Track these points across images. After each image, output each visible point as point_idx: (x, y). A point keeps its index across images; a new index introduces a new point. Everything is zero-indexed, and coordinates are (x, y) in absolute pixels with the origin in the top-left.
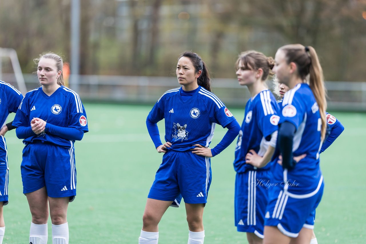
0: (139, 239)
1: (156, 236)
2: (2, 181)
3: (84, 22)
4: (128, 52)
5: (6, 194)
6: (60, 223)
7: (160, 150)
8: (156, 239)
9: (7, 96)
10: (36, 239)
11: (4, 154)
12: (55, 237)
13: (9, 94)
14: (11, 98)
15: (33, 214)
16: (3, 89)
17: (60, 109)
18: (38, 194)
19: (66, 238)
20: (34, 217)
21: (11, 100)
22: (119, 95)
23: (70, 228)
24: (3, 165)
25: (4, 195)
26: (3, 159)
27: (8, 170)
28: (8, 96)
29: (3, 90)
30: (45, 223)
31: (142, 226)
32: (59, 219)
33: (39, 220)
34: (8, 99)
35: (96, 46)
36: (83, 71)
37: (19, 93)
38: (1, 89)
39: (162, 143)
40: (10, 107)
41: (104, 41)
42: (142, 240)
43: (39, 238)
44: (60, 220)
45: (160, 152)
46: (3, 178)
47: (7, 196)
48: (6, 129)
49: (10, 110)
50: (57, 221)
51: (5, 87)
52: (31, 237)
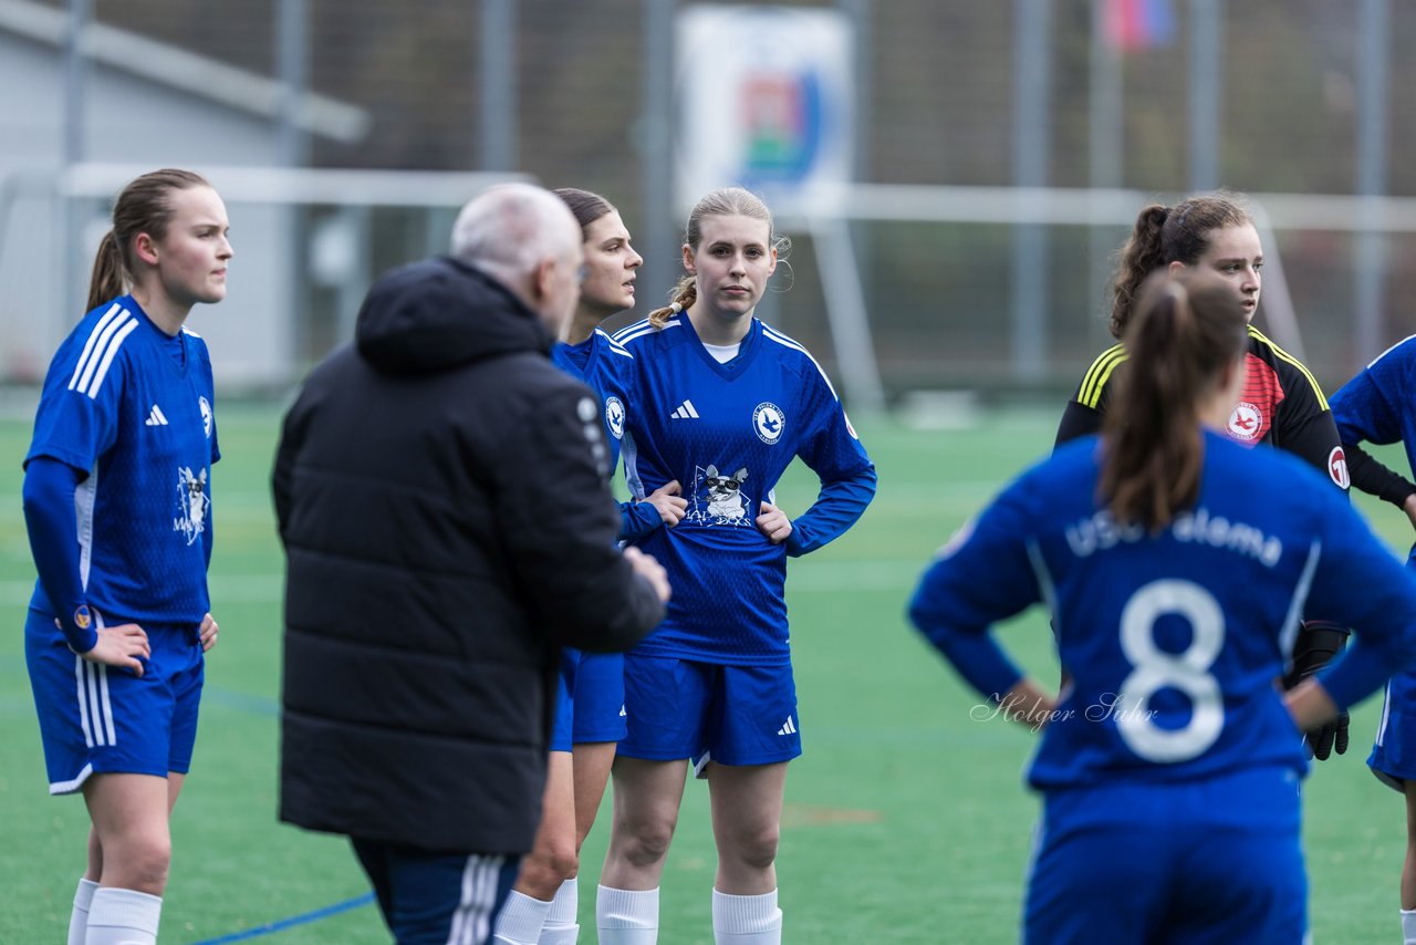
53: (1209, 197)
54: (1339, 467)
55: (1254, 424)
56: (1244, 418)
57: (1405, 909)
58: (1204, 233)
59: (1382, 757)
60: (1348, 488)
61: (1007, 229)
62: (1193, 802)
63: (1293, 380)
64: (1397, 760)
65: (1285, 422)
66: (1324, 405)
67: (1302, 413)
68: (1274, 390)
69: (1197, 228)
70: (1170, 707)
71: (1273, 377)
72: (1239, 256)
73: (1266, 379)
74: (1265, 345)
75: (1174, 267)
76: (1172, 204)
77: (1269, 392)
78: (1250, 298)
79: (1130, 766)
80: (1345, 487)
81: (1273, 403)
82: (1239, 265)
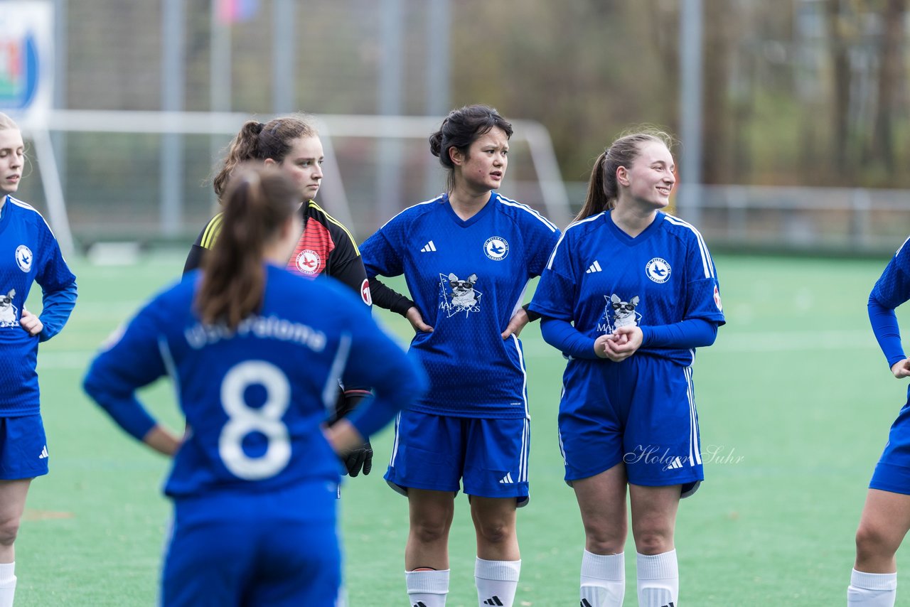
0: (848, 591)
1: (890, 582)
2: (514, 447)
3: (714, 52)
4: (824, 129)
5: (524, 480)
6: (657, 551)
7: (900, 371)
8: (891, 591)
9: (522, 235)
10: (597, 592)
11: (518, 381)
12: (646, 585)
13: (527, 231)
14: (533, 239)
15: (589, 529)
16: (514, 218)
17: (666, 269)
18: (606, 481)
19: (671, 589)
20: (592, 538)
21: (533, 245)
22: (800, 234)
23: (683, 563)
24: (517, 408)
25: (519, 481)
26: (516, 392)
27: (529, 420)
28: (526, 235)
29: (514, 221)
30: (619, 552)
31: (854, 558)
32: (656, 540)
33: (606, 545)
34: (525, 243)
35: (744, 113)
36: (710, 173)
37: (552, 227)
38: (509, 218)
39: (905, 354)
40: (531, 263)
41: (762, 101)
42: (856, 594)
43: (605, 590)
44: (658, 542)
45: (900, 376)
46: (515, 441)
47: (526, 484)
48: (523, 318)
49: (531, 271)
50: (652, 546)
51: (518, 214)
52: (584, 587)
53: (292, 118)
54: (366, 291)
55: (315, 264)
56: (309, 260)
57: (407, 570)
58: (289, 141)
59: (394, 474)
60: (371, 306)
61: (159, 137)
62: (270, 506)
63: (340, 235)
64: (404, 476)
65: (335, 262)
66: (358, 253)
67: (345, 258)
68: (328, 243)
69: (284, 138)
70: (255, 444)
71: (327, 234)
72: (311, 156)
73: (323, 235)
74: (321, 212)
75: (267, 162)
76: (266, 121)
77: (325, 244)
78: (316, 183)
79: (229, 483)
80: (369, 305)
81: (327, 251)
82: (310, 162)
